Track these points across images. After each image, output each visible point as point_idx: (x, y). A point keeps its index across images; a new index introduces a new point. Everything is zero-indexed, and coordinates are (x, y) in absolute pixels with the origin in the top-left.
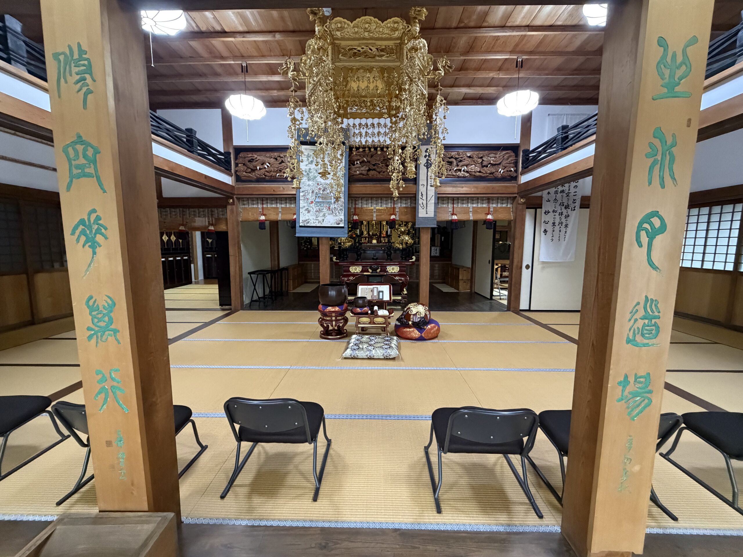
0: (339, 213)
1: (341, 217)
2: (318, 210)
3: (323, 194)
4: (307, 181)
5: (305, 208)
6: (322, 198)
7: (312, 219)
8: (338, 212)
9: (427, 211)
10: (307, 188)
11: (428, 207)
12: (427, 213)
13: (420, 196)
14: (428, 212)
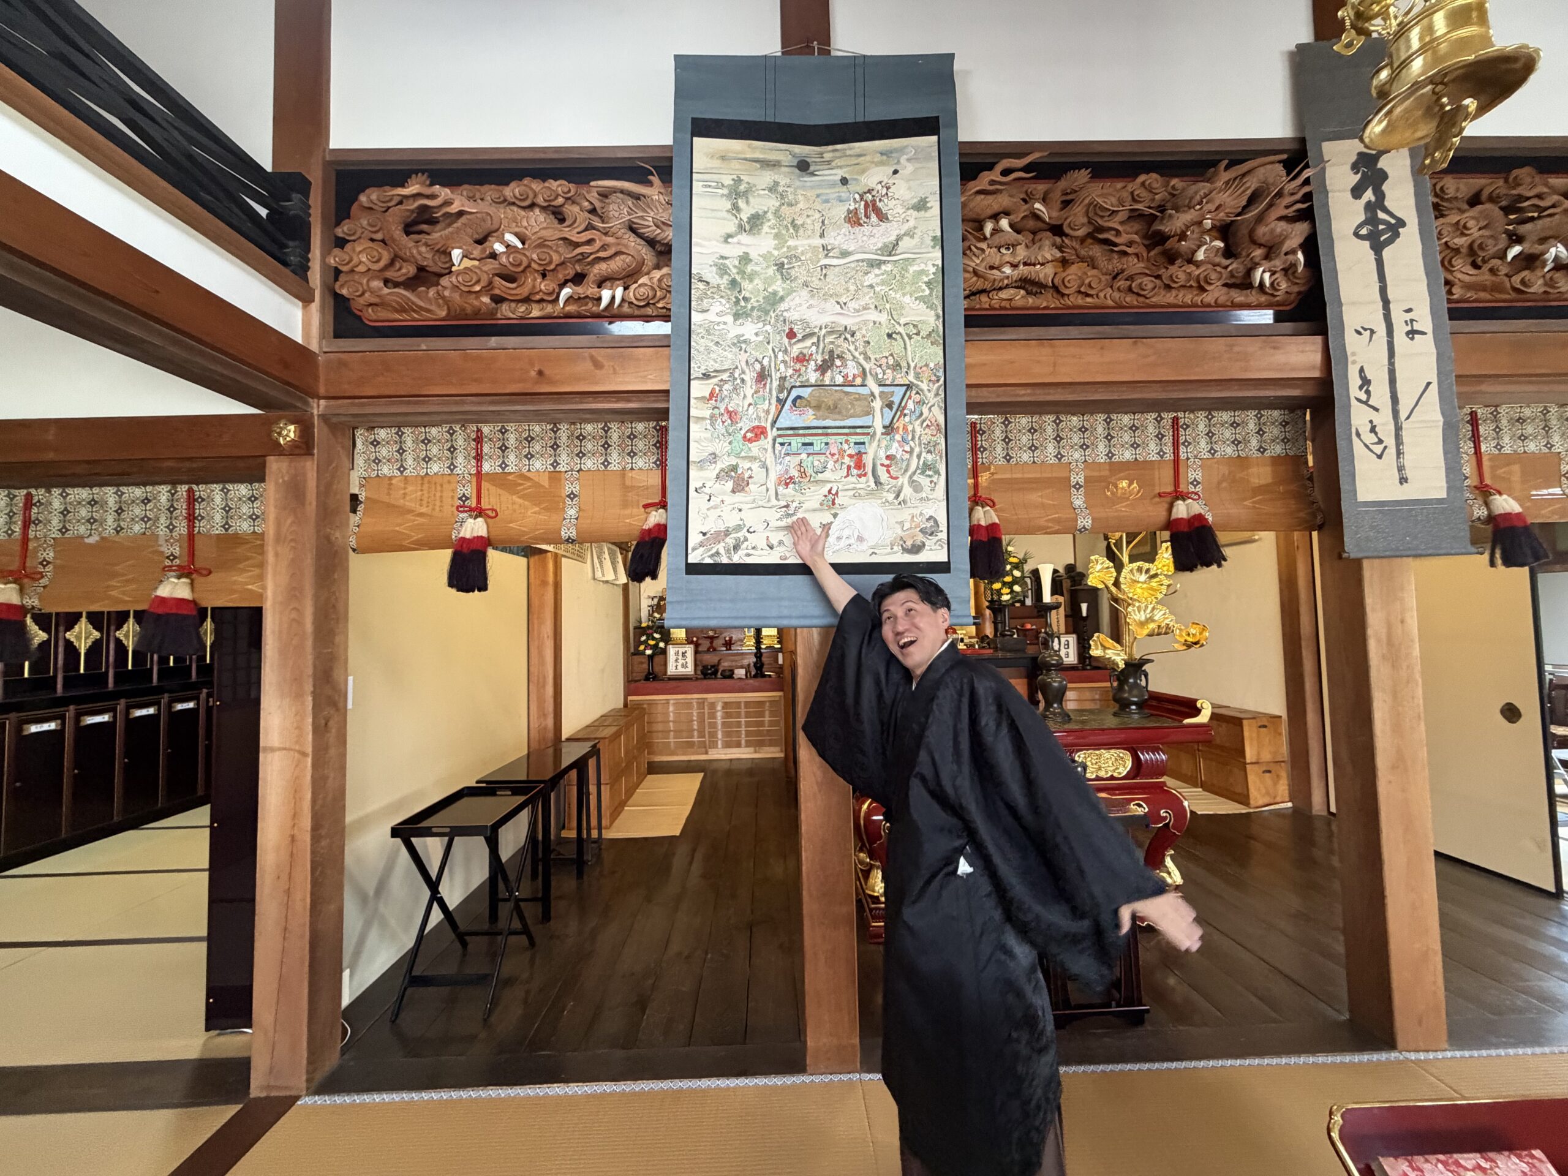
0: (917, 487)
1: (928, 512)
2: (795, 473)
3: (819, 386)
4: (730, 319)
5: (720, 465)
6: (817, 408)
7: (759, 527)
8: (912, 482)
9: (1401, 469)
10: (727, 358)
11: (1406, 448)
12: (1403, 480)
13: (1355, 392)
14: (1409, 473)
